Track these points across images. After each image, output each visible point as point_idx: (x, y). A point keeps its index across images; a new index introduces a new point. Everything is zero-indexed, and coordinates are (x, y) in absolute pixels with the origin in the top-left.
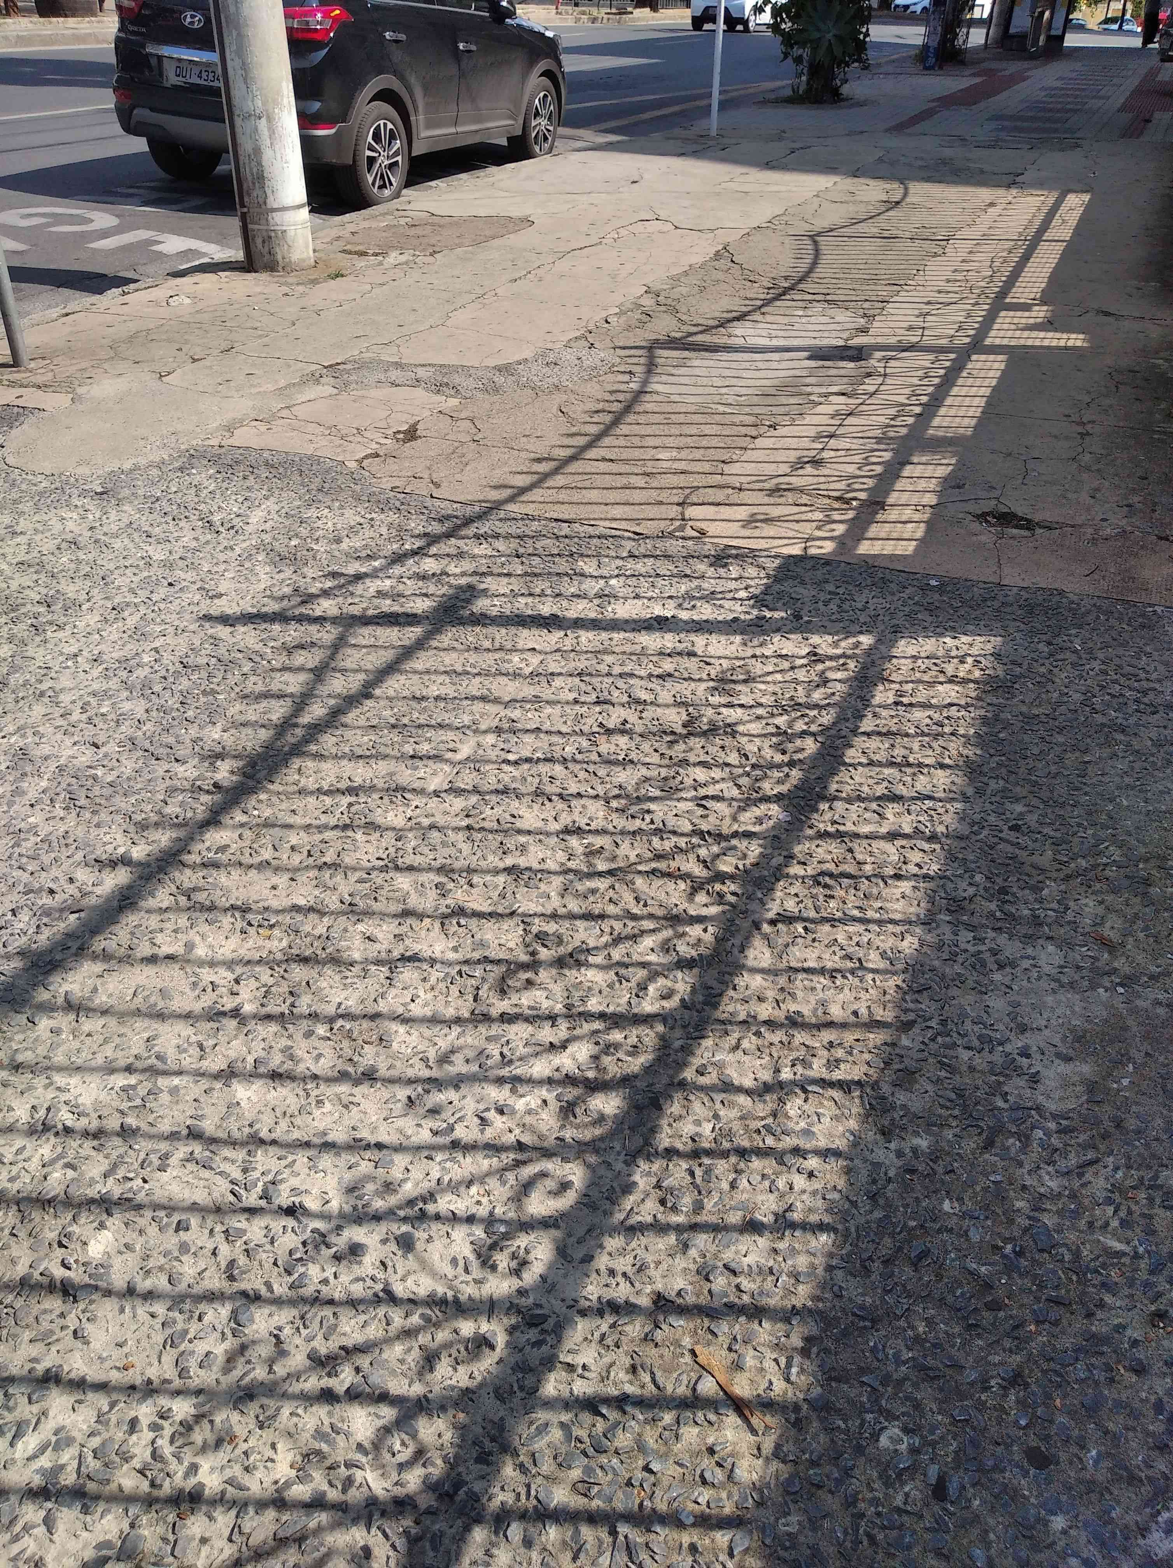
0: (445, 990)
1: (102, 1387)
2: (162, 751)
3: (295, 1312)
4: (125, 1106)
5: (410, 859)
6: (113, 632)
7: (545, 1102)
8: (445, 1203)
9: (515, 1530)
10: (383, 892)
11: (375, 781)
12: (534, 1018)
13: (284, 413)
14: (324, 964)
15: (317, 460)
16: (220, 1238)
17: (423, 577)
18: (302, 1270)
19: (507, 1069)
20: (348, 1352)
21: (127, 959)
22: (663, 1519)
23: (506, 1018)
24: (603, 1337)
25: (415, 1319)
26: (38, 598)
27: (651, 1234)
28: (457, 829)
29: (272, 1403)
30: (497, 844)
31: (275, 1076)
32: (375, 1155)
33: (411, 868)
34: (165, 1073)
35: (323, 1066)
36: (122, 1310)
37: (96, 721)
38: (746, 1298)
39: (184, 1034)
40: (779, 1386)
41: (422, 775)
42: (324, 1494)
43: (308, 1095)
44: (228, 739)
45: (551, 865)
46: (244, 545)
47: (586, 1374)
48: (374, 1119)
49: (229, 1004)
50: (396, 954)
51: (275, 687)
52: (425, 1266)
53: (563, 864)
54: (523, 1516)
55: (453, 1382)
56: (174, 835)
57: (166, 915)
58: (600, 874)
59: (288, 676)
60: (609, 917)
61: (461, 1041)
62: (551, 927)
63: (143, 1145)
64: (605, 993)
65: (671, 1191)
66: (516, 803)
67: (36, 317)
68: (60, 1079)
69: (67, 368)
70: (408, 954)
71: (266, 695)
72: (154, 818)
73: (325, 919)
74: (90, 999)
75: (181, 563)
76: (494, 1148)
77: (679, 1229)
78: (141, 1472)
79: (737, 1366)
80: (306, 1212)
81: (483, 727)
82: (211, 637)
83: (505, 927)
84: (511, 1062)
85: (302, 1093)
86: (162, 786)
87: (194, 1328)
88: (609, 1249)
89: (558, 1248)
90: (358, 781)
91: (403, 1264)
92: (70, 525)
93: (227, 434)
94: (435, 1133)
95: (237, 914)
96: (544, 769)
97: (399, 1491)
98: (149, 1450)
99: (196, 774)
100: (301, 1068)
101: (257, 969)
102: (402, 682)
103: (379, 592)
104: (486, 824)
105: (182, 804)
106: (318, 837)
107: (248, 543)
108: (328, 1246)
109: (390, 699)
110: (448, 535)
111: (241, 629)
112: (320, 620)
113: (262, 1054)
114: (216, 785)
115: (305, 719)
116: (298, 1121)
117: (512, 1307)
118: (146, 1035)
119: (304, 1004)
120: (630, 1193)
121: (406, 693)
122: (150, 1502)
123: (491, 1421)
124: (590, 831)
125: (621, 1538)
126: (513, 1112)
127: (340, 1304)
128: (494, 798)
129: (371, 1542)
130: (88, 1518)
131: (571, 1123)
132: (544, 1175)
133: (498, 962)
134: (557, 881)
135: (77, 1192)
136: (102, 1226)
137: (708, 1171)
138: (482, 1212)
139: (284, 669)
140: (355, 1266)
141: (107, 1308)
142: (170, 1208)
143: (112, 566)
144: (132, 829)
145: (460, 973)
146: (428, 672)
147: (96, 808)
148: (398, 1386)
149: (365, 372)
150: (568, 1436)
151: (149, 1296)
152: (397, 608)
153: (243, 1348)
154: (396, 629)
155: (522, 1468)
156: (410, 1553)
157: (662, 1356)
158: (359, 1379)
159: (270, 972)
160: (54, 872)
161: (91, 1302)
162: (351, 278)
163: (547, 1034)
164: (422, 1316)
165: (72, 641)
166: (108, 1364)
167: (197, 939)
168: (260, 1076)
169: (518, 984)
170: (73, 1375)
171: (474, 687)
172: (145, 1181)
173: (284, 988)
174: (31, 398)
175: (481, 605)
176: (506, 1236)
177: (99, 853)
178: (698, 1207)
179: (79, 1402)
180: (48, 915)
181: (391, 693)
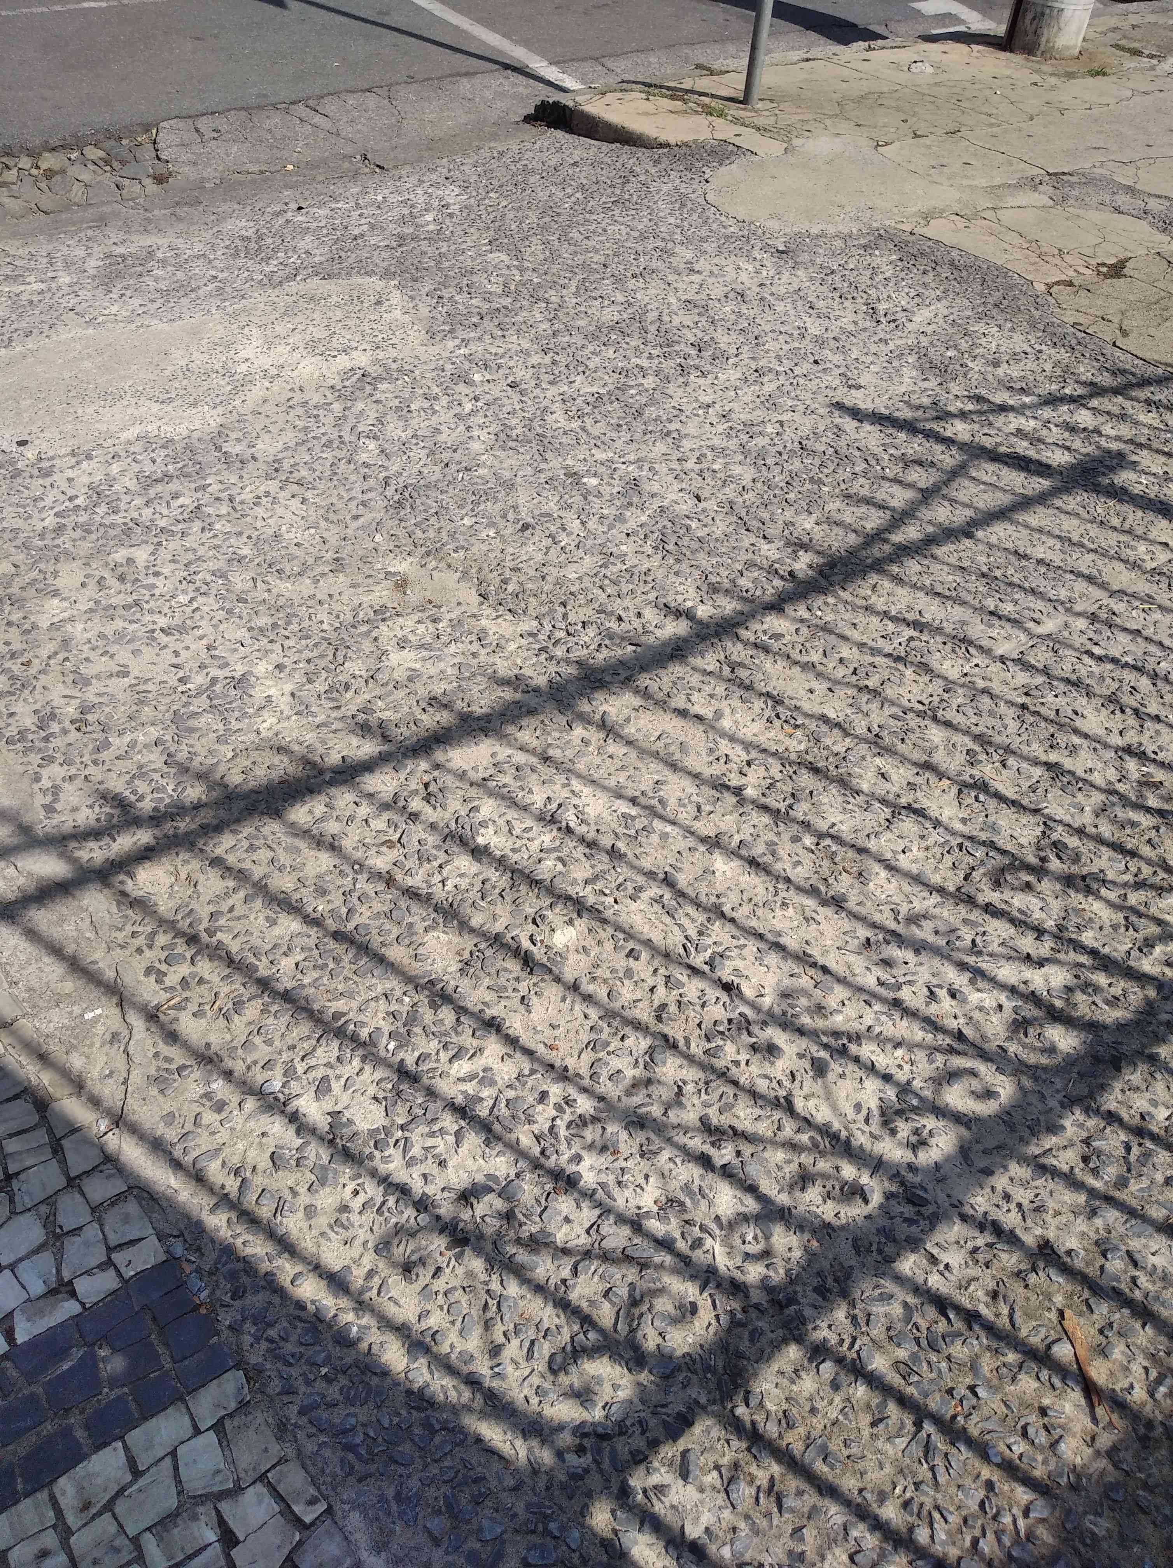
0: (939, 856)
1: (529, 1053)
2: (755, 524)
3: (701, 1075)
4: (621, 830)
5: (949, 714)
6: (748, 394)
7: (1000, 1007)
8: (867, 1051)
9: (828, 1368)
10: (913, 737)
11: (945, 624)
12: (1020, 923)
13: (989, 214)
14: (832, 781)
15: (1005, 272)
16: (660, 980)
17: (1072, 429)
18: (721, 1043)
19: (974, 958)
20: (736, 1134)
21: (662, 705)
22: (971, 1443)
23: (989, 909)
24: (975, 1250)
25: (804, 1138)
26: (692, 340)
27: (1062, 1183)
28: (1013, 704)
29: (657, 1142)
30: (1047, 735)
31: (753, 863)
32: (819, 976)
33: (948, 724)
34: (661, 818)
35: (799, 874)
36: (564, 999)
37: (706, 474)
38: (1138, 1295)
39: (688, 790)
40: (1139, 1394)
41: (994, 635)
42: (674, 1240)
43: (776, 894)
44: (818, 533)
45: (1097, 778)
46: (899, 342)
47: (947, 1274)
48: (828, 943)
49: (735, 780)
50: (903, 801)
51: (880, 496)
52: (829, 1096)
53: (1110, 783)
54: (840, 1361)
55: (819, 1211)
56: (739, 607)
57: (708, 678)
58: (1148, 810)
59: (896, 489)
60: (1141, 857)
61: (937, 911)
62: (1073, 842)
63: (624, 871)
64: (1105, 932)
65: (1099, 1153)
66: (1084, 701)
67: (777, 56)
68: (576, 785)
69: (790, 115)
70: (915, 806)
71: (868, 501)
72: (727, 584)
73: (848, 740)
74: (621, 726)
75: (833, 344)
76: (933, 1025)
77: (1092, 1193)
78: (537, 1138)
79: (1103, 1351)
80: (740, 995)
81: (1078, 608)
82: (837, 426)
83: (1024, 821)
84: (980, 953)
85: (771, 889)
86: (744, 557)
87: (615, 1044)
88: (1012, 1173)
89: (962, 1147)
90: (927, 617)
91: (810, 1084)
92: (744, 277)
93: (923, 222)
94: (881, 983)
95: (770, 703)
96: (1129, 676)
97: (737, 1274)
98: (548, 1124)
99: (777, 556)
100: (778, 867)
101: (770, 760)
102: (1009, 532)
103: (1019, 430)
104: (1043, 710)
105: (755, 581)
106: (869, 659)
107: (904, 341)
108: (750, 1034)
109: (990, 546)
110: (1116, 391)
111: (867, 427)
112: (948, 442)
113: (749, 839)
114: (791, 574)
115: (897, 538)
116: (760, 912)
117: (896, 1176)
118: (657, 778)
119: (801, 810)
120: (1055, 1134)
121: (1009, 545)
122: (536, 1166)
123: (840, 1263)
124: (1154, 761)
125: (923, 1434)
126: (964, 1001)
127: (742, 1089)
128: (1061, 687)
129: (700, 1303)
130: (487, 1150)
131: (1019, 1040)
132: (973, 1073)
133: (1004, 852)
134: (1098, 798)
135: (561, 885)
136: (570, 922)
137: (1147, 1155)
138: (902, 1076)
139: (896, 481)
140: (767, 1064)
141: (553, 991)
142: (629, 935)
143: (768, 328)
144: (705, 588)
145: (960, 846)
146: (1040, 531)
147: (681, 557)
148: (768, 1187)
149: (1090, 189)
150: (908, 1319)
151: (588, 998)
152: (1032, 453)
153: (649, 1082)
154: (1023, 475)
155: (854, 1319)
156: (729, 1330)
157: (1028, 1299)
158: (736, 1162)
159: (780, 767)
160: (627, 602)
161: (543, 980)
162: (1113, 78)
163: (1027, 943)
164: (812, 1138)
165: (710, 391)
166: (539, 1037)
167: (727, 711)
168: (741, 857)
169: (1016, 883)
170: (510, 1032)
171: (1085, 563)
172: (616, 902)
173: (788, 788)
174: (748, 139)
175: (1125, 477)
176: (915, 1110)
177: (669, 599)
178: (1121, 1183)
179: (509, 1056)
180: (611, 638)
181: (994, 540)
